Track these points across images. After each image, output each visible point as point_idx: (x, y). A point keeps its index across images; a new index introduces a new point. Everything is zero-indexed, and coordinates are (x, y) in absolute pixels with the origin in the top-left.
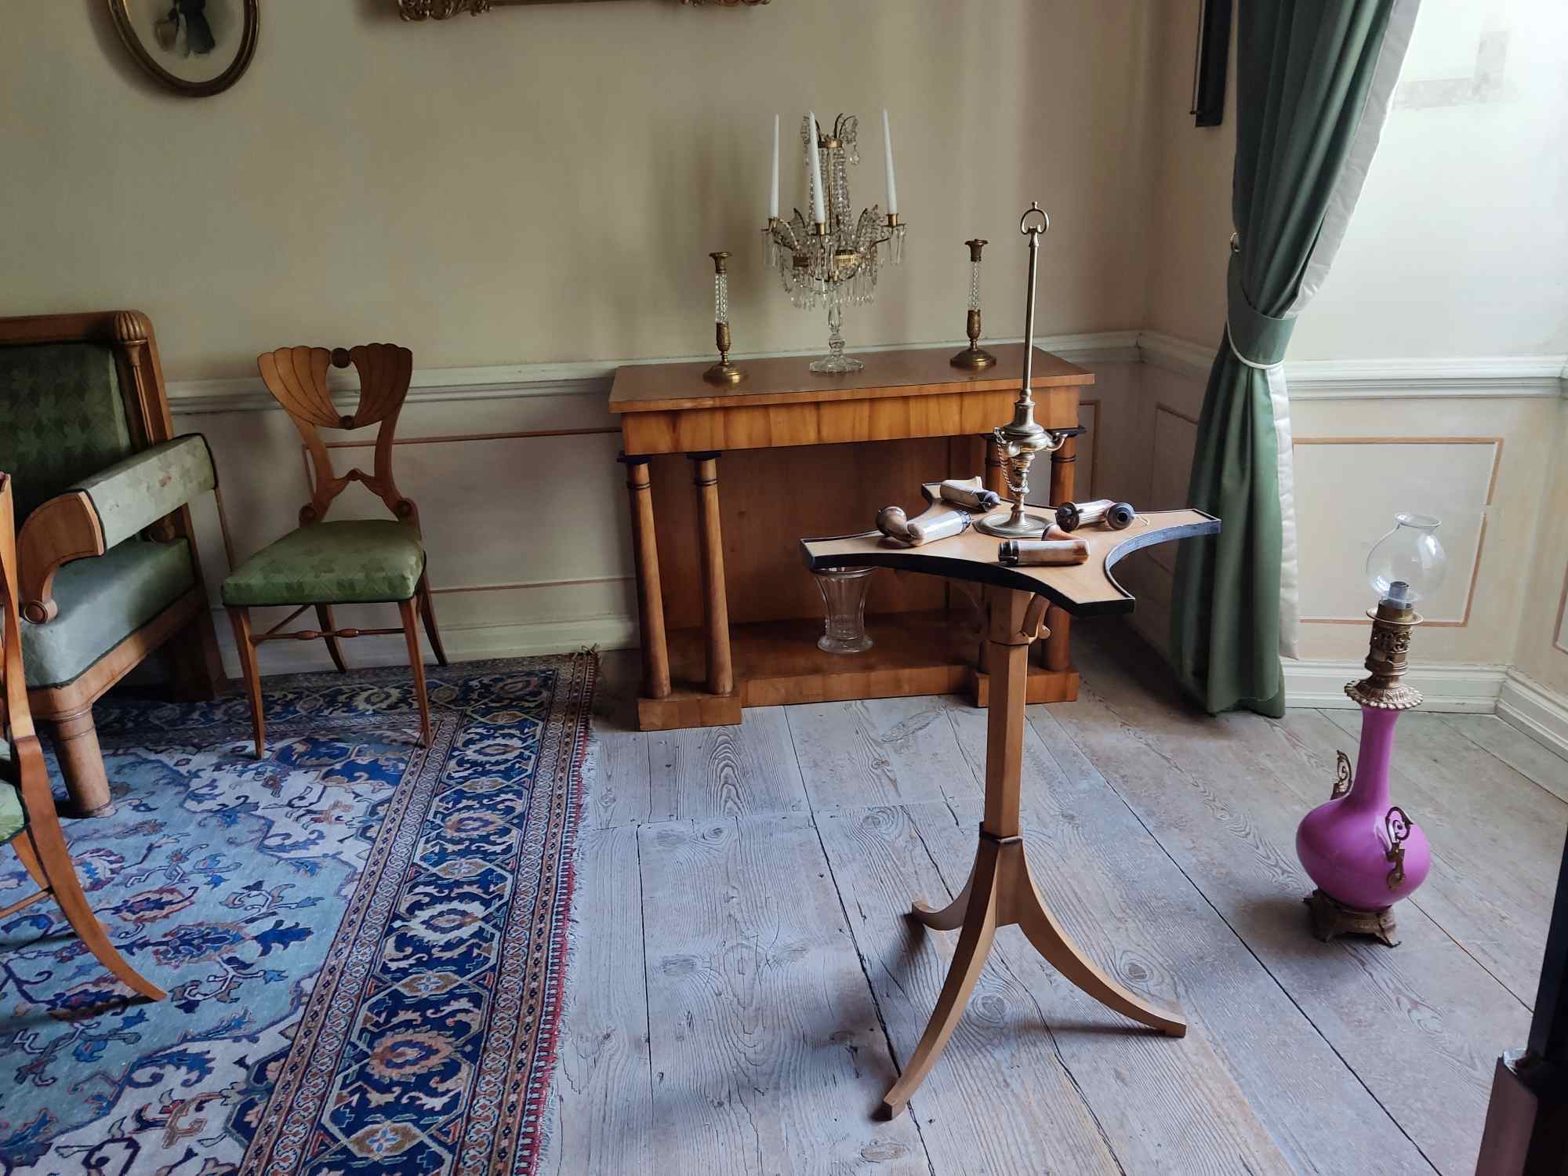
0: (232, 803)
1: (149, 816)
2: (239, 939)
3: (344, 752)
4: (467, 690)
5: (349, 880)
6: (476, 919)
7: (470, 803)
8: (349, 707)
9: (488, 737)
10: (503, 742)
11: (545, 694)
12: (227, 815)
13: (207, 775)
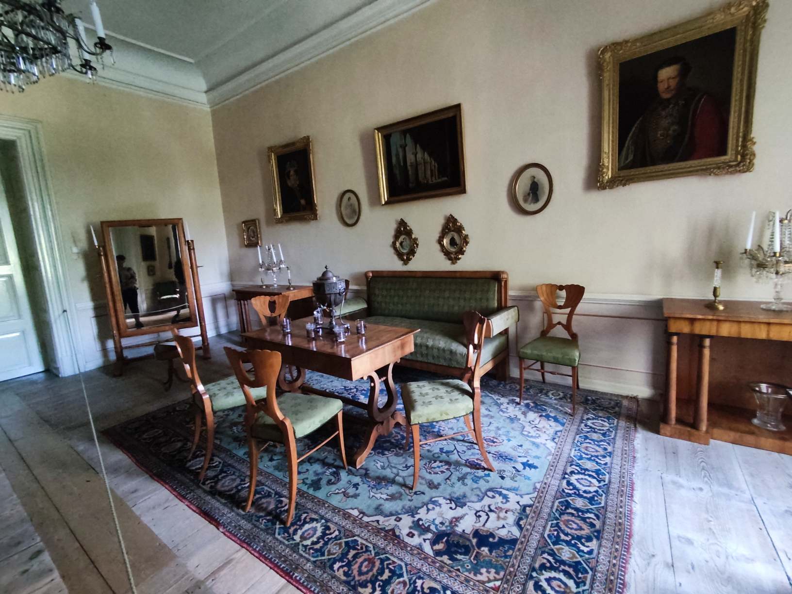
0: (513, 417)
1: (489, 413)
2: (516, 461)
3: (545, 410)
4: (587, 400)
5: (549, 454)
6: (595, 486)
7: (590, 441)
8: (546, 394)
9: (596, 419)
10: (602, 422)
11: (617, 409)
12: (512, 420)
13: (505, 405)
